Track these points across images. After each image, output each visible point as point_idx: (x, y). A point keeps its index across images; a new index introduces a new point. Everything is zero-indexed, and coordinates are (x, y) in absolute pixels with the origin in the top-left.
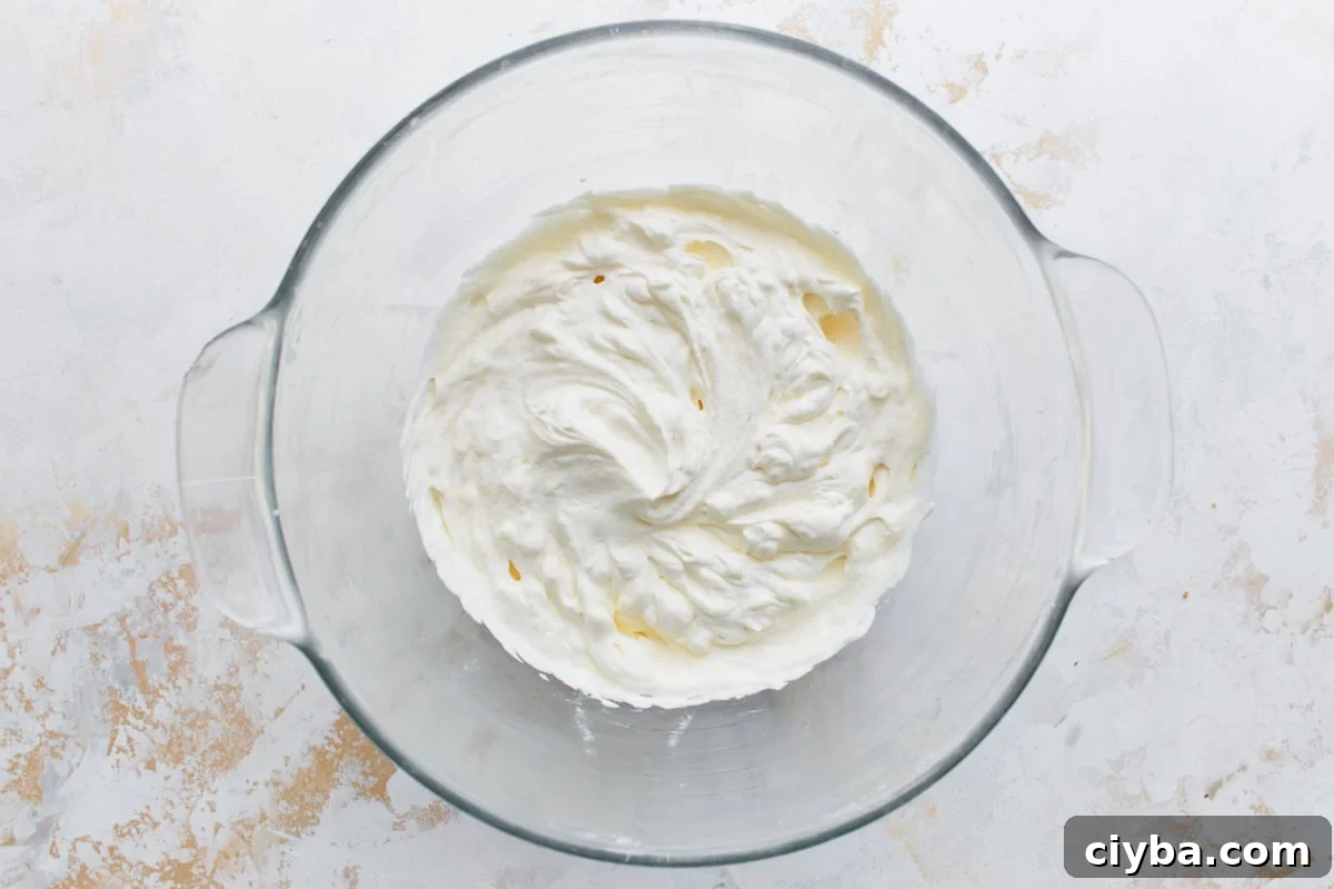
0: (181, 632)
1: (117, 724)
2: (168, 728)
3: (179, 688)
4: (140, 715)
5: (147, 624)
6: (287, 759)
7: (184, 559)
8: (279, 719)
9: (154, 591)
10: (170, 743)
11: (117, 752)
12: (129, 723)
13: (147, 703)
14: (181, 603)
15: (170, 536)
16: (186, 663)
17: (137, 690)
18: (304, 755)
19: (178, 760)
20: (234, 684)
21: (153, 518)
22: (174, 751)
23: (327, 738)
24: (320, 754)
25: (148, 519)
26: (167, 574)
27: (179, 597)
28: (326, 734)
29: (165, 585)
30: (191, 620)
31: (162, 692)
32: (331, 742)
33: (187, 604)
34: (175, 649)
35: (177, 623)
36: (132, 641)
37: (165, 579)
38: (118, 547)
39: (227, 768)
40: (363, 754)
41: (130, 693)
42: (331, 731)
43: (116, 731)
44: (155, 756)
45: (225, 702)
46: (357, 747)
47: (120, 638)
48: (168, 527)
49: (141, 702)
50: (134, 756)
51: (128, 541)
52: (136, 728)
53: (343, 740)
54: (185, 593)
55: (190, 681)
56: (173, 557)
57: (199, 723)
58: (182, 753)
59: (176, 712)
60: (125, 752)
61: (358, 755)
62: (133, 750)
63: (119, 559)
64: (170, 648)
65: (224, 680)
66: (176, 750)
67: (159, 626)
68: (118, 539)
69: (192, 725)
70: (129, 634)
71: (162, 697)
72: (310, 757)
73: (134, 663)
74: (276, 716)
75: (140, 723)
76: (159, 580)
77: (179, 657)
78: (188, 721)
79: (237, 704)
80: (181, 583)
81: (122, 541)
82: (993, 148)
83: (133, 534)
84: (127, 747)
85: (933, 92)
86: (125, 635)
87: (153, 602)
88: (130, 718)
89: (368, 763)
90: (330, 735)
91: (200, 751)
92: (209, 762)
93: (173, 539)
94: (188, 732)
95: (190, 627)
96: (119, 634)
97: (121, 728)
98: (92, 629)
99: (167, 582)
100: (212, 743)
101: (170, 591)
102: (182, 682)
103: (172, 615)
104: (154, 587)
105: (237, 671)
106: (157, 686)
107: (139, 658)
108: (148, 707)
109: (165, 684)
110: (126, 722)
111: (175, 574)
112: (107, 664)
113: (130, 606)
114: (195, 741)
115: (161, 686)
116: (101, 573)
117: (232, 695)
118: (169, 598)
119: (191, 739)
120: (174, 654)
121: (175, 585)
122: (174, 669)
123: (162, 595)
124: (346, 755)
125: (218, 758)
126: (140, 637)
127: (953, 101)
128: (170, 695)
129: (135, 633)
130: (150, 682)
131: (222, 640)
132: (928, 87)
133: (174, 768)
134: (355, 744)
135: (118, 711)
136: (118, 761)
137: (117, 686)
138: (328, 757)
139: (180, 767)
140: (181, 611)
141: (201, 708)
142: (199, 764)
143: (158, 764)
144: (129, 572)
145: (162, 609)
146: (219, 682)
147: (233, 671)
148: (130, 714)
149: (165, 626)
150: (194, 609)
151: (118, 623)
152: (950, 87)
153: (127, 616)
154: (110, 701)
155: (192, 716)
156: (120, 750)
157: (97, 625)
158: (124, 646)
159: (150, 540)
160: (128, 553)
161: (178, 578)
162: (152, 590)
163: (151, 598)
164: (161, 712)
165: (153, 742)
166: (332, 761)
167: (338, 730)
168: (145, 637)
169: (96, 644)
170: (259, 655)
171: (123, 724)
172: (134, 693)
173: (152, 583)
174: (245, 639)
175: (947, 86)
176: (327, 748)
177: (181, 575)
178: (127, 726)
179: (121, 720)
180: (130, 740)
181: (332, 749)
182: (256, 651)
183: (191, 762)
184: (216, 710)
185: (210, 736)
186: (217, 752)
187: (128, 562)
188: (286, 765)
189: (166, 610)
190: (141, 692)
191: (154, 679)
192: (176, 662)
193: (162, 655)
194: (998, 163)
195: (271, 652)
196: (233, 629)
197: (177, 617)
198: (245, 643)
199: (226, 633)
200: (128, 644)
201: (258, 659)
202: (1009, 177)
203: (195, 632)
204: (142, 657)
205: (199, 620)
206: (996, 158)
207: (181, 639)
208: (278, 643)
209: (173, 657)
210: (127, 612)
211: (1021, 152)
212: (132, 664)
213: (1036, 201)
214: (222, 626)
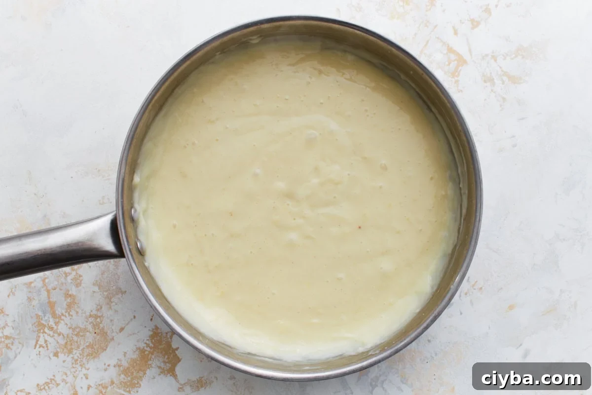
0: (74, 288)
1: (40, 333)
2: (65, 336)
3: (72, 316)
4: (51, 328)
5: (56, 283)
6: (125, 353)
8: (122, 333)
10: (66, 343)
11: (40, 347)
12: (46, 333)
13: (55, 323)
14: (74, 273)
16: (76, 303)
17: (50, 316)
18: (135, 352)
19: (70, 352)
20: (99, 314)
22: (68, 348)
23: (146, 343)
24: (142, 351)
27: (73, 270)
28: (145, 341)
30: (79, 281)
31: (63, 317)
32: (148, 345)
33: (77, 273)
34: (70, 296)
35: (71, 283)
36: (48, 291)
39: (94, 357)
40: (164, 352)
41: (46, 318)
42: (148, 340)
43: (39, 337)
44: (59, 350)
45: (95, 323)
46: (161, 349)
47: (42, 289)
49: (52, 323)
50: (48, 349)
52: (49, 335)
53: (154, 344)
54: (76, 267)
55: (77, 313)
57: (81, 334)
58: (72, 349)
59: (70, 328)
60: (43, 347)
61: (161, 353)
62: (47, 347)
64: (67, 295)
65: (94, 312)
66: (69, 347)
67: (62, 284)
69: (77, 335)
70: (47, 287)
71: (63, 320)
72: (137, 353)
73: (49, 302)
74: (120, 332)
75: (51, 333)
77: (72, 300)
78: (76, 333)
79: (101, 325)
82: (493, 53)
84: (44, 345)
85: (463, 23)
86: (45, 288)
87: (59, 272)
88: (46, 330)
89: (166, 357)
90: (147, 342)
91: (81, 348)
92: (85, 354)
94: (75, 338)
95: (78, 285)
96: (42, 287)
97: (41, 335)
98: (29, 285)
100: (88, 344)
102: (73, 313)
103: (69, 278)
105: (101, 308)
106: (60, 314)
108: (56, 325)
109: (64, 314)
110: (44, 332)
112: (35, 303)
113: (48, 273)
114: (79, 343)
115: (62, 314)
117: (98, 320)
118: (68, 270)
119: (77, 342)
120: (69, 299)
122: (69, 306)
124: (155, 352)
125: (90, 352)
126: (52, 289)
127: (473, 28)
128: (67, 320)
129: (50, 287)
130: (57, 312)
131: (94, 292)
132: (461, 20)
133: (68, 356)
134: (160, 347)
135: (40, 327)
136: (40, 352)
137: (40, 313)
138: (146, 353)
139: (72, 356)
140: (73, 277)
141: (82, 327)
142: (80, 355)
143: (59, 354)
145: (64, 275)
146: (92, 313)
147: (99, 309)
148: (46, 328)
149: (65, 284)
150: (80, 276)
151: (42, 282)
152: (472, 20)
153: (45, 278)
154: (37, 322)
155: (78, 330)
156: (41, 346)
157: (31, 283)
158: (44, 294)
164: (62, 328)
165: (58, 343)
166: (148, 355)
167: (152, 340)
168: (55, 289)
169: (30, 292)
170: (112, 300)
171: (43, 333)
172: (49, 318)
174: (106, 291)
176: (146, 348)
178: (44, 334)
179: (42, 331)
180: (46, 341)
181: (148, 349)
182: (111, 298)
183: (76, 353)
184: (90, 327)
185: (87, 341)
186: (90, 349)
188: (125, 356)
189: (66, 276)
190: (52, 317)
191: (59, 311)
192: (70, 302)
193: (63, 299)
194: (496, 61)
195: (119, 298)
196: (100, 287)
197: (71, 279)
198: (105, 293)
199: (96, 289)
200: (46, 293)
201: (112, 302)
202: (501, 68)
203: (80, 288)
204: (53, 299)
205: (83, 282)
206: (494, 58)
207: (73, 291)
208: (122, 294)
209: (69, 300)
210: (46, 276)
211: (507, 55)
212: (48, 303)
213: (514, 80)
214: (94, 284)
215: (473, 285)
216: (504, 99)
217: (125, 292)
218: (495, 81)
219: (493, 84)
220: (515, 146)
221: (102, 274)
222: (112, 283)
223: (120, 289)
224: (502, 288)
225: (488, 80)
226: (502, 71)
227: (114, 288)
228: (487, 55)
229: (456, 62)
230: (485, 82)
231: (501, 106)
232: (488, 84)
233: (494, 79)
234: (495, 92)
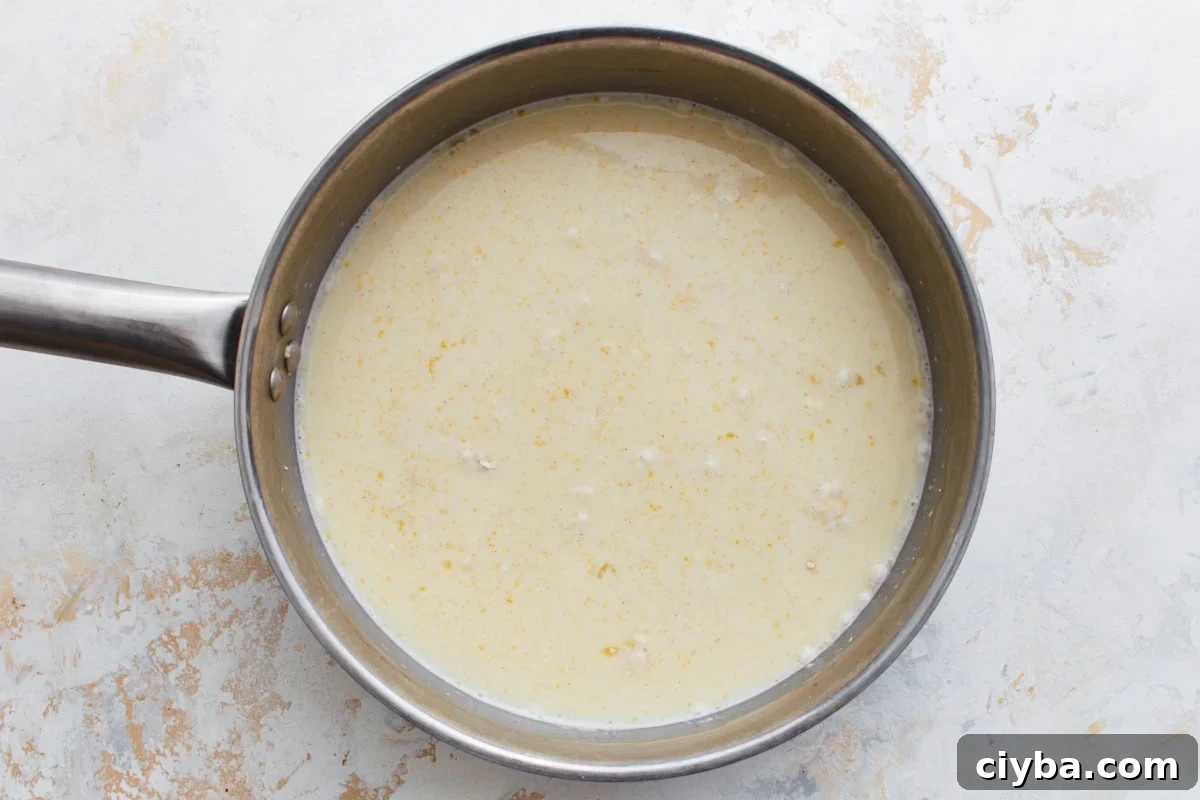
0: (181, 696)
1: (110, 791)
2: (164, 797)
3: (177, 754)
4: (134, 782)
5: (146, 685)
7: (188, 616)
8: (282, 790)
9: (154, 650)
12: (122, 791)
13: (142, 770)
14: (182, 665)
15: (172, 593)
16: (186, 728)
17: (133, 756)
20: (235, 750)
21: (154, 572)
25: (150, 574)
26: (168, 632)
27: (180, 657)
29: (165, 644)
30: (192, 682)
31: (158, 758)
33: (188, 665)
34: (175, 712)
35: (177, 685)
36: (129, 704)
37: (165, 638)
38: (117, 602)
41: (124, 760)
45: (225, 771)
47: (116, 699)
48: (170, 583)
49: (135, 769)
51: (129, 597)
52: (130, 796)
54: (186, 653)
55: (189, 748)
56: (175, 614)
57: (196, 793)
59: (173, 781)
63: (117, 615)
64: (169, 711)
65: (225, 747)
67: (157, 687)
68: (118, 595)
69: (188, 796)
70: (126, 695)
71: (159, 763)
73: (131, 727)
74: (279, 788)
75: (134, 791)
76: (160, 639)
77: (178, 721)
78: (185, 791)
79: (238, 774)
80: (183, 643)
81: (122, 597)
82: (1044, 202)
83: (135, 588)
85: (982, 143)
86: (122, 696)
87: (152, 661)
88: (124, 785)
93: (177, 595)
95: (190, 690)
96: (116, 695)
97: (114, 795)
98: (87, 690)
99: (170, 640)
101: (171, 651)
102: (180, 748)
103: (172, 676)
104: (153, 646)
105: (239, 737)
106: (153, 752)
107: (135, 722)
108: (143, 775)
109: (162, 750)
110: (119, 790)
111: (177, 633)
112: (101, 728)
113: (128, 665)
115: (158, 752)
116: (98, 629)
117: (233, 763)
118: (170, 659)
120: (173, 718)
121: (177, 646)
122: (173, 735)
123: (161, 653)
126: (137, 698)
127: (1001, 154)
128: (168, 763)
129: (132, 695)
130: (146, 747)
131: (224, 704)
132: (977, 138)
135: (111, 778)
137: (111, 750)
140: (181, 672)
141: (199, 777)
144: (128, 630)
145: (162, 670)
146: (219, 749)
147: (235, 740)
148: (123, 781)
149: (165, 687)
150: (196, 671)
151: (115, 684)
152: (1000, 138)
153: (124, 676)
154: (103, 767)
155: (189, 785)
157: (93, 685)
158: (120, 709)
159: (150, 597)
160: (128, 610)
161: (181, 637)
162: (151, 648)
163: (150, 657)
164: (158, 780)
168: (142, 699)
169: (90, 705)
170: (261, 722)
171: (116, 792)
172: (129, 759)
173: (152, 642)
174: (249, 703)
175: (997, 138)
177: (183, 634)
178: (120, 794)
179: (114, 787)
182: (259, 718)
184: (215, 779)
187: (127, 619)
189: (166, 671)
190: (137, 757)
191: (151, 744)
192: (175, 726)
193: (159, 718)
194: (1049, 218)
195: (276, 718)
196: (236, 693)
197: (177, 678)
198: (248, 708)
199: (228, 697)
200: (124, 706)
201: (262, 726)
202: (1060, 233)
203: (196, 695)
204: (139, 720)
205: (201, 682)
206: (1047, 213)
207: (181, 702)
208: (283, 709)
209: (172, 721)
210: (124, 672)
211: (1073, 207)
212: (127, 727)
213: (1089, 257)
214: (224, 689)
215: (1016, 683)
216: (1070, 298)
217: (290, 704)
218: (1050, 259)
219: (1047, 267)
220: (1093, 392)
221: (240, 667)
222: (262, 686)
223: (279, 698)
224: (1074, 689)
225: (1035, 258)
226: (1063, 239)
227: (267, 695)
228: (1032, 208)
229: (968, 222)
230: (1030, 262)
231: (1063, 311)
232: (1035, 267)
233: (1047, 256)
234: (1049, 283)
